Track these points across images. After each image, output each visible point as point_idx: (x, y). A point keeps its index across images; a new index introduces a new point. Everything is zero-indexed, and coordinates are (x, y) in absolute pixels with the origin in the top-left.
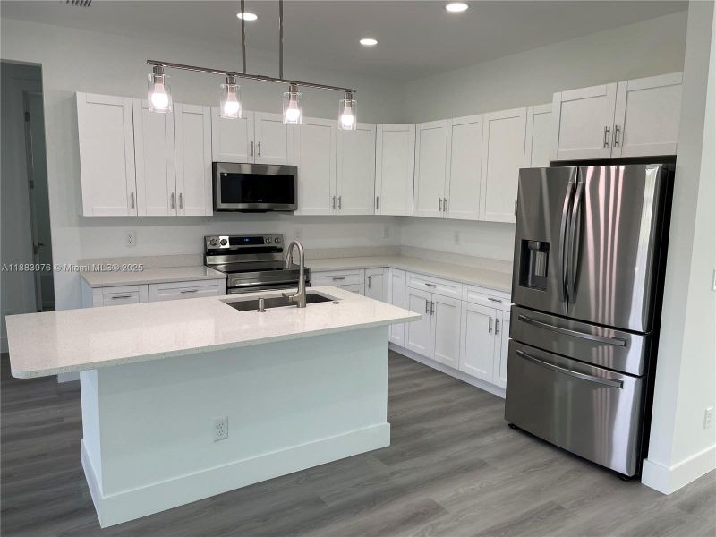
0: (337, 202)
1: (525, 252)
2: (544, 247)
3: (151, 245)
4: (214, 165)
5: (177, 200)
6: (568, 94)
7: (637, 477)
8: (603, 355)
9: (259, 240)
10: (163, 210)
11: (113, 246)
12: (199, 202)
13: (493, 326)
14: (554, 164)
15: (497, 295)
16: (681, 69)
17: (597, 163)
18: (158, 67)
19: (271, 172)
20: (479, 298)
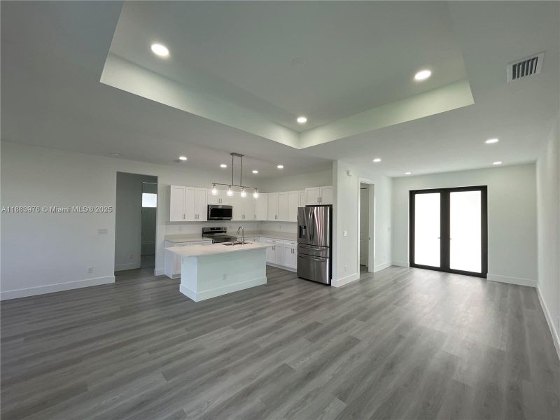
0: (244, 217)
1: (300, 229)
2: (305, 227)
3: (186, 231)
4: (208, 206)
5: (197, 216)
6: (308, 189)
7: (330, 284)
8: (323, 254)
9: (219, 229)
10: (193, 219)
11: (174, 231)
12: (203, 217)
13: (293, 251)
14: (307, 206)
15: (293, 242)
16: (332, 185)
17: (317, 206)
18: (214, 185)
19: (220, 207)
20: (288, 243)
